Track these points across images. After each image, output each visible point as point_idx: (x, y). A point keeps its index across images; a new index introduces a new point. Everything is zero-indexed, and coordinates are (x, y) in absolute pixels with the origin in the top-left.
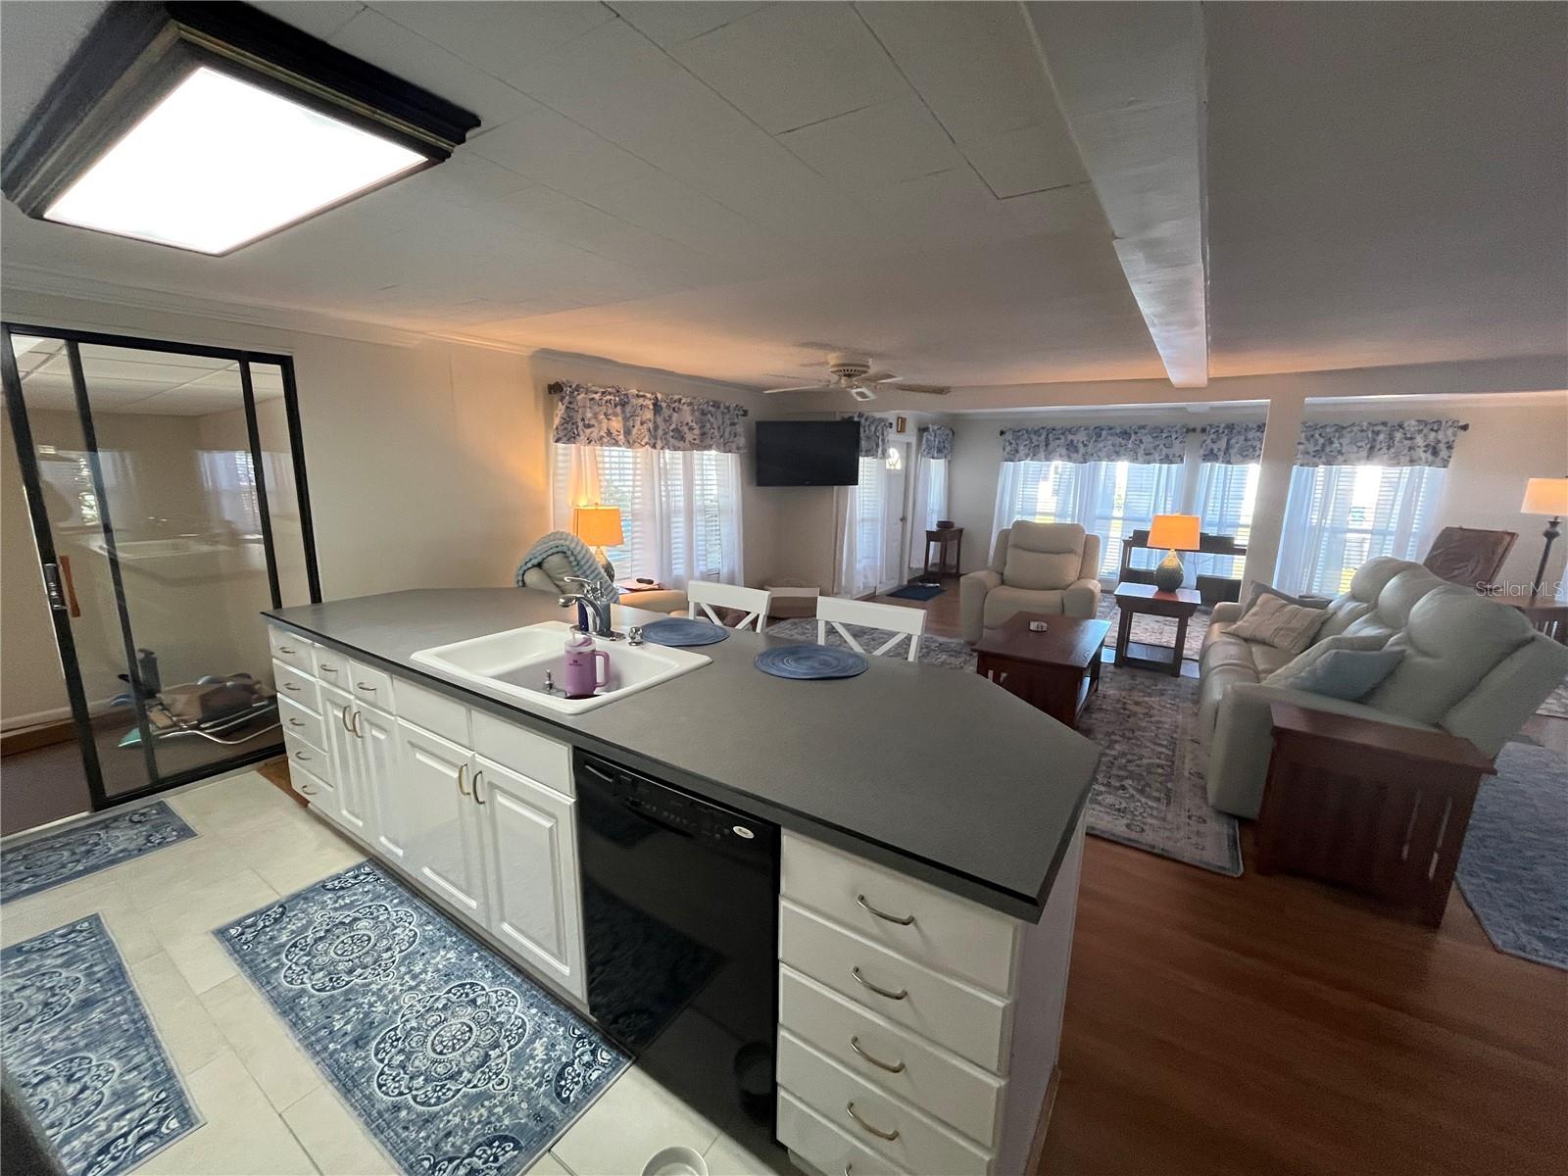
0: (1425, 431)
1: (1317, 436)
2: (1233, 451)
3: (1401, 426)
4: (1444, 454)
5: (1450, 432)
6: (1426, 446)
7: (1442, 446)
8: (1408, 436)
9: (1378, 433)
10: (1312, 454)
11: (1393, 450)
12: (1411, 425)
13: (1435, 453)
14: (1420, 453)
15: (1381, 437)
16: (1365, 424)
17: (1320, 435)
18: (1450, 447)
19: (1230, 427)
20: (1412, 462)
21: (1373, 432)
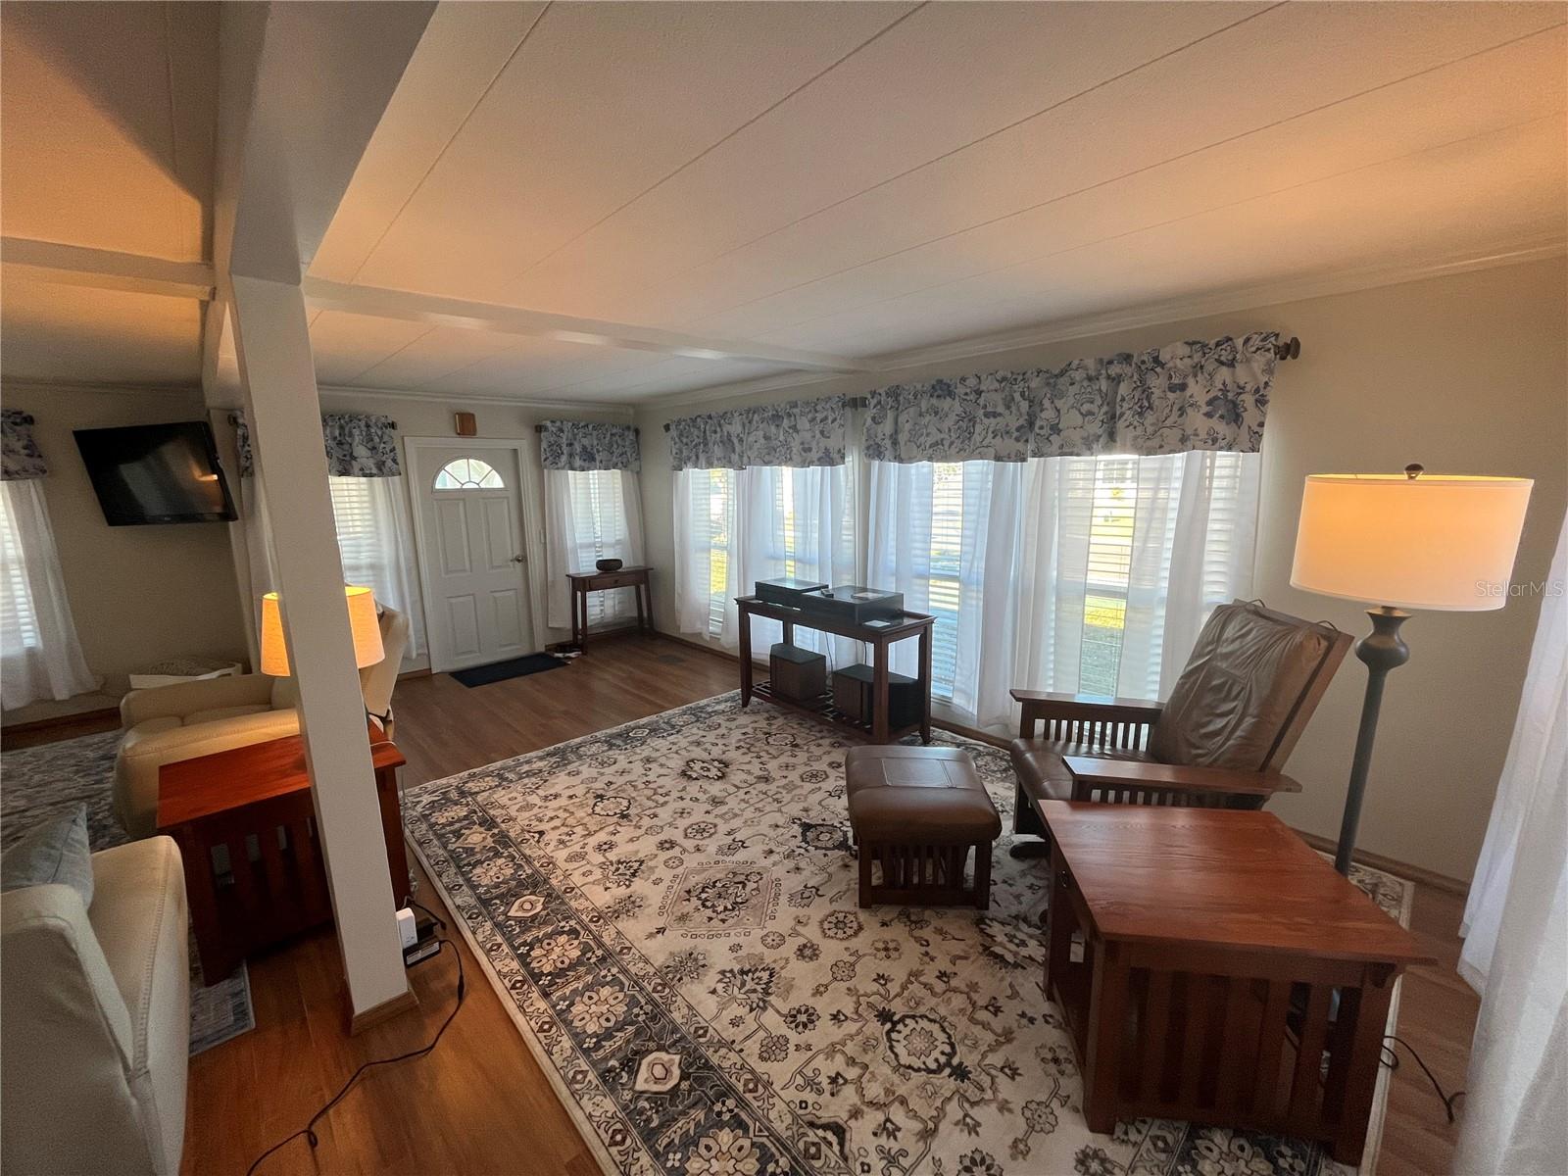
0: (1210, 366)
1: (1017, 396)
2: (902, 438)
3: (1156, 360)
4: (1250, 417)
5: (1259, 361)
6: (1209, 403)
7: (1248, 400)
8: (1176, 381)
9: (1116, 380)
10: (1016, 434)
11: (1150, 418)
12: (1176, 354)
13: (1235, 416)
14: (1197, 420)
15: (1124, 389)
16: (1090, 363)
17: (1022, 395)
18: (1261, 402)
19: (894, 393)
20: (1183, 443)
21: (1109, 377)
